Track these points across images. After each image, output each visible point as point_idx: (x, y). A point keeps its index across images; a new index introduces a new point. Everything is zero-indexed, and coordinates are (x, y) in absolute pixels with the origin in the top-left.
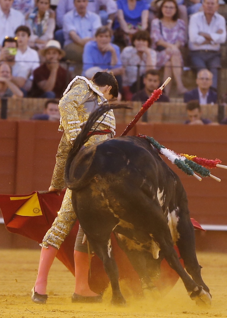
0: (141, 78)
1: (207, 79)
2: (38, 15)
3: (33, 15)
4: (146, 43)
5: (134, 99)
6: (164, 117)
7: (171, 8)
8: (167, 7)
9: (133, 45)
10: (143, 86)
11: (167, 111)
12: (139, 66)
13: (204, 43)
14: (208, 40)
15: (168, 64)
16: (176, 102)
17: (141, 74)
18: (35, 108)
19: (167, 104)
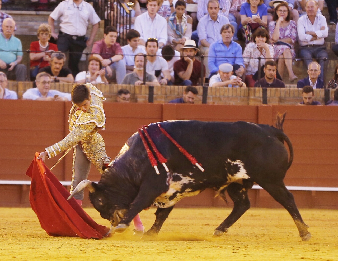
0: (261, 68)
1: (316, 70)
2: (177, 17)
3: (171, 18)
4: (265, 39)
5: (256, 86)
6: (281, 100)
7: (284, 11)
8: (281, 11)
9: (255, 42)
10: (263, 74)
11: (283, 95)
12: (259, 59)
13: (312, 40)
14: (315, 37)
15: (281, 57)
16: (290, 87)
17: (261, 65)
18: (176, 93)
19: (283, 89)
